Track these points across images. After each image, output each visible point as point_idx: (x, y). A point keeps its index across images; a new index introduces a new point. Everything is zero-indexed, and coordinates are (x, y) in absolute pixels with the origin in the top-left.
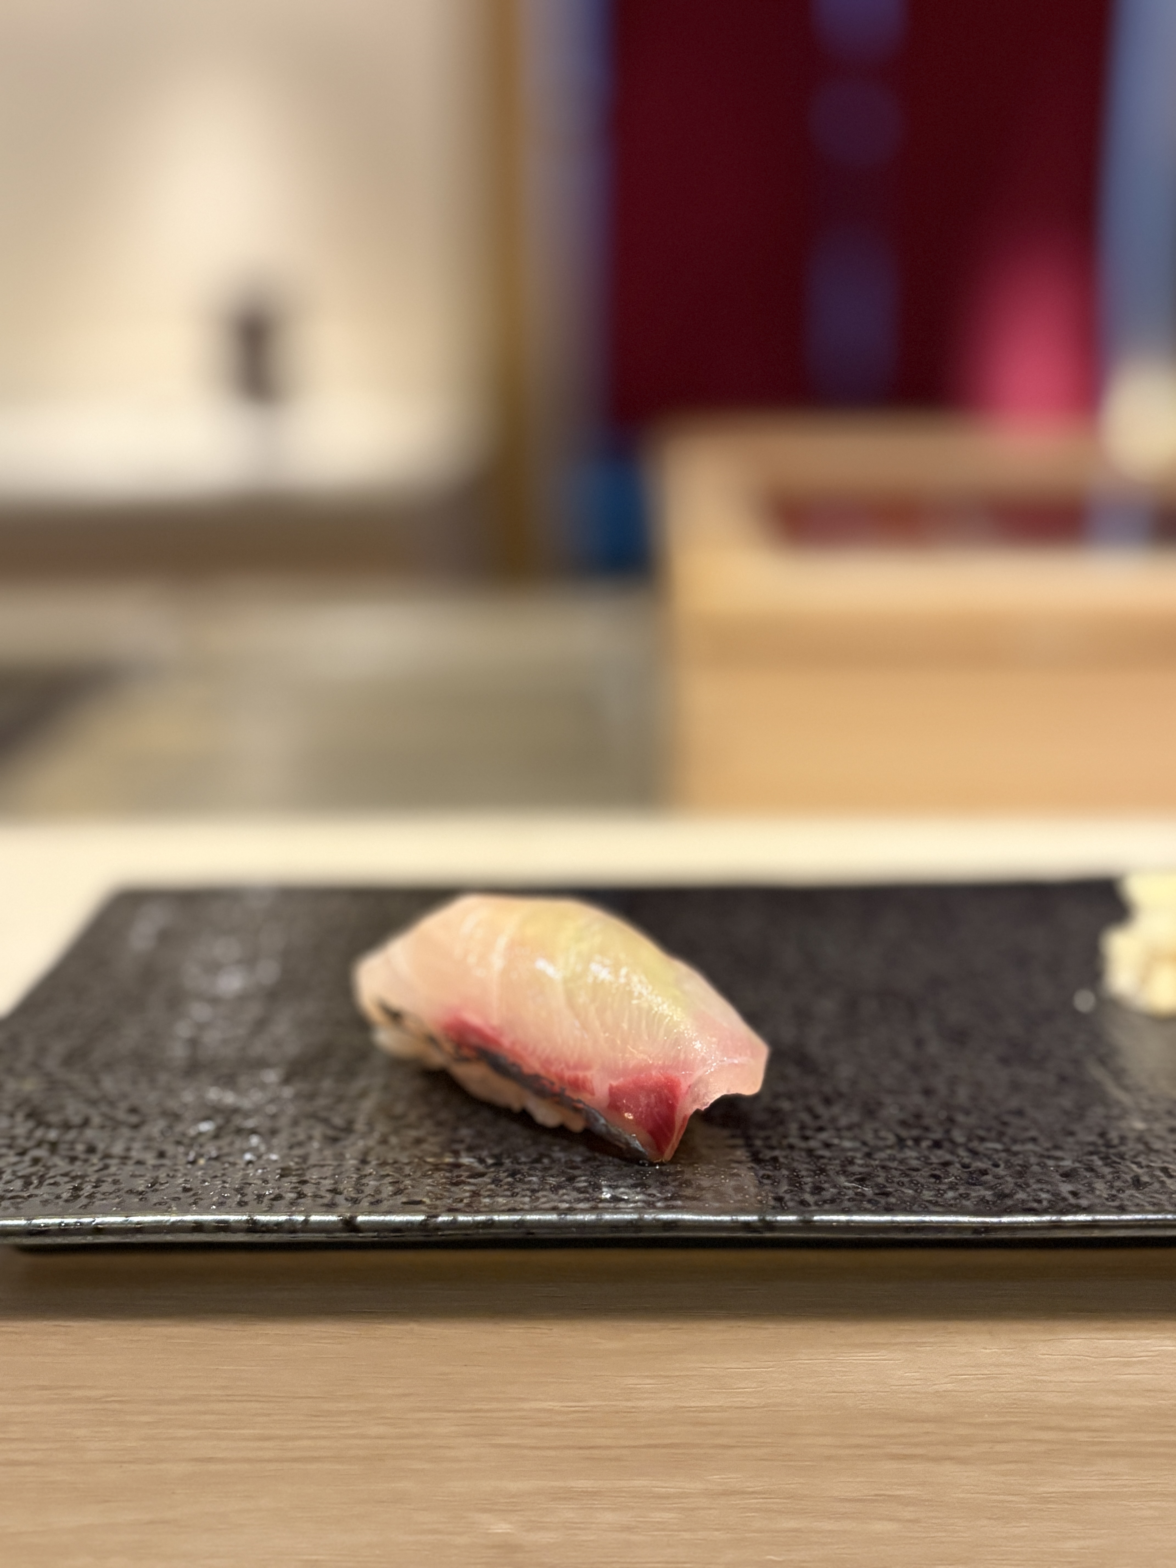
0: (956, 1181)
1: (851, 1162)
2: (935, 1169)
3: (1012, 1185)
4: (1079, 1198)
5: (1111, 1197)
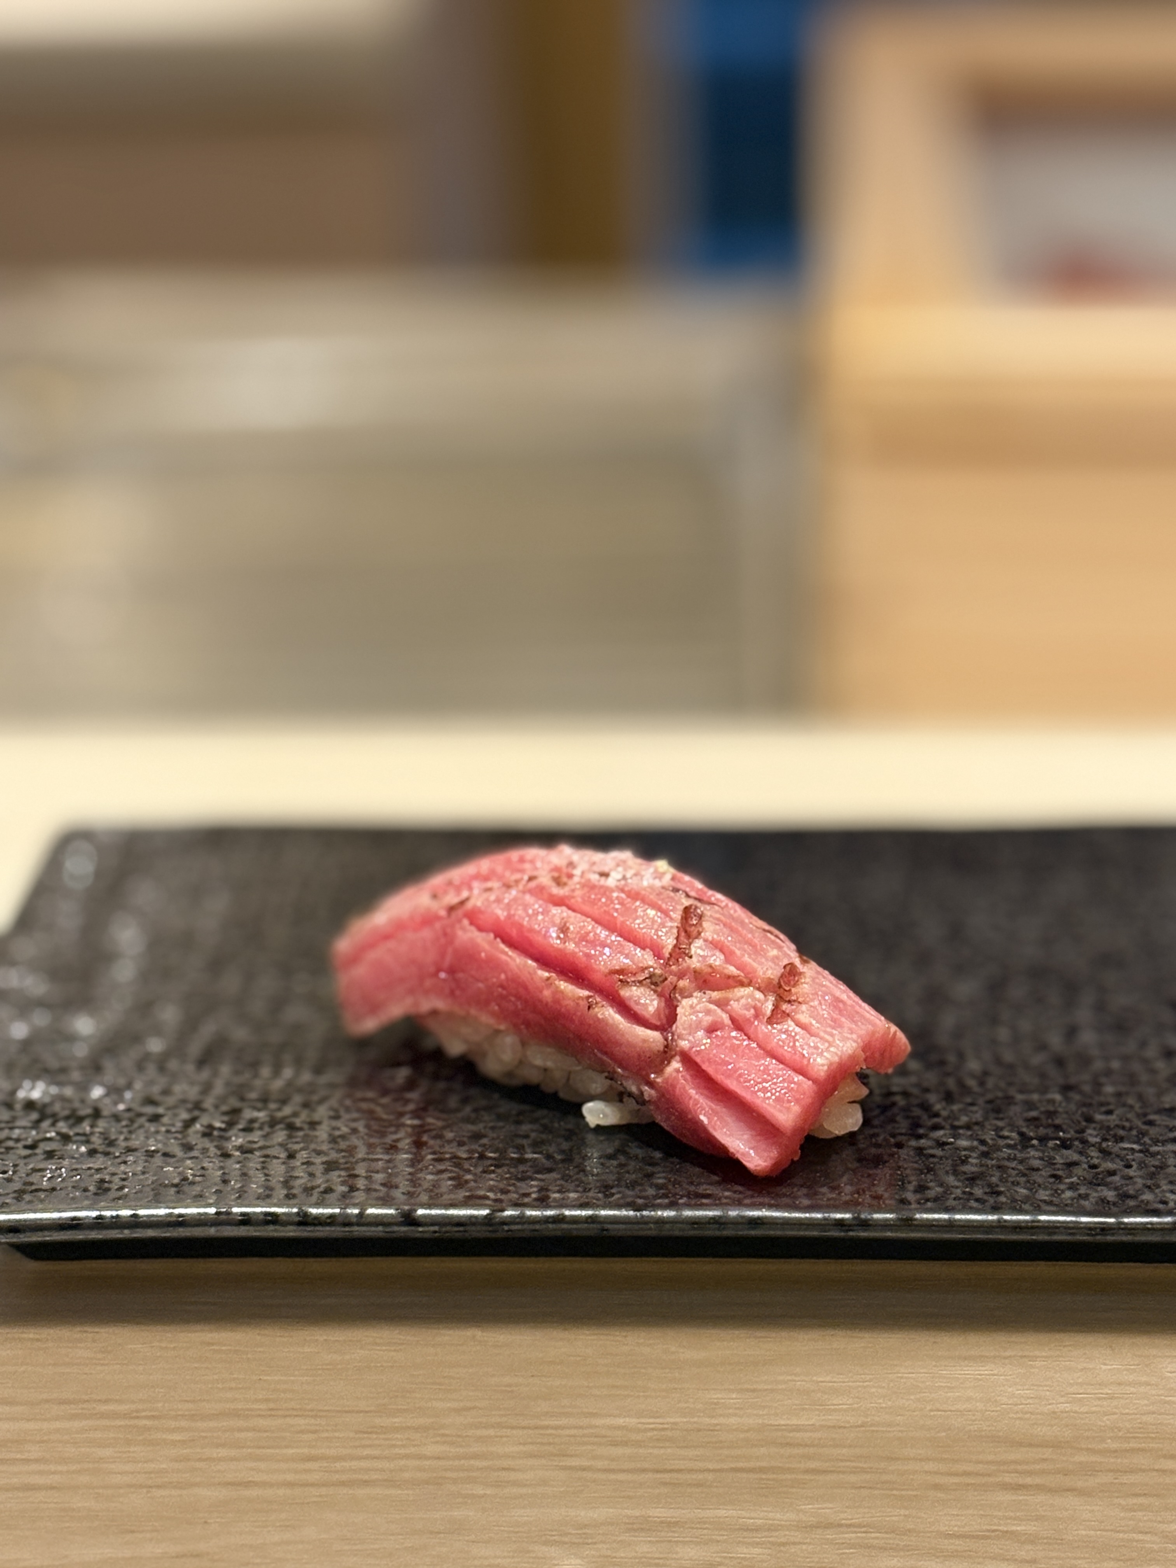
1: (964, 1162)
2: (1058, 1170)
3: (1140, 1186)
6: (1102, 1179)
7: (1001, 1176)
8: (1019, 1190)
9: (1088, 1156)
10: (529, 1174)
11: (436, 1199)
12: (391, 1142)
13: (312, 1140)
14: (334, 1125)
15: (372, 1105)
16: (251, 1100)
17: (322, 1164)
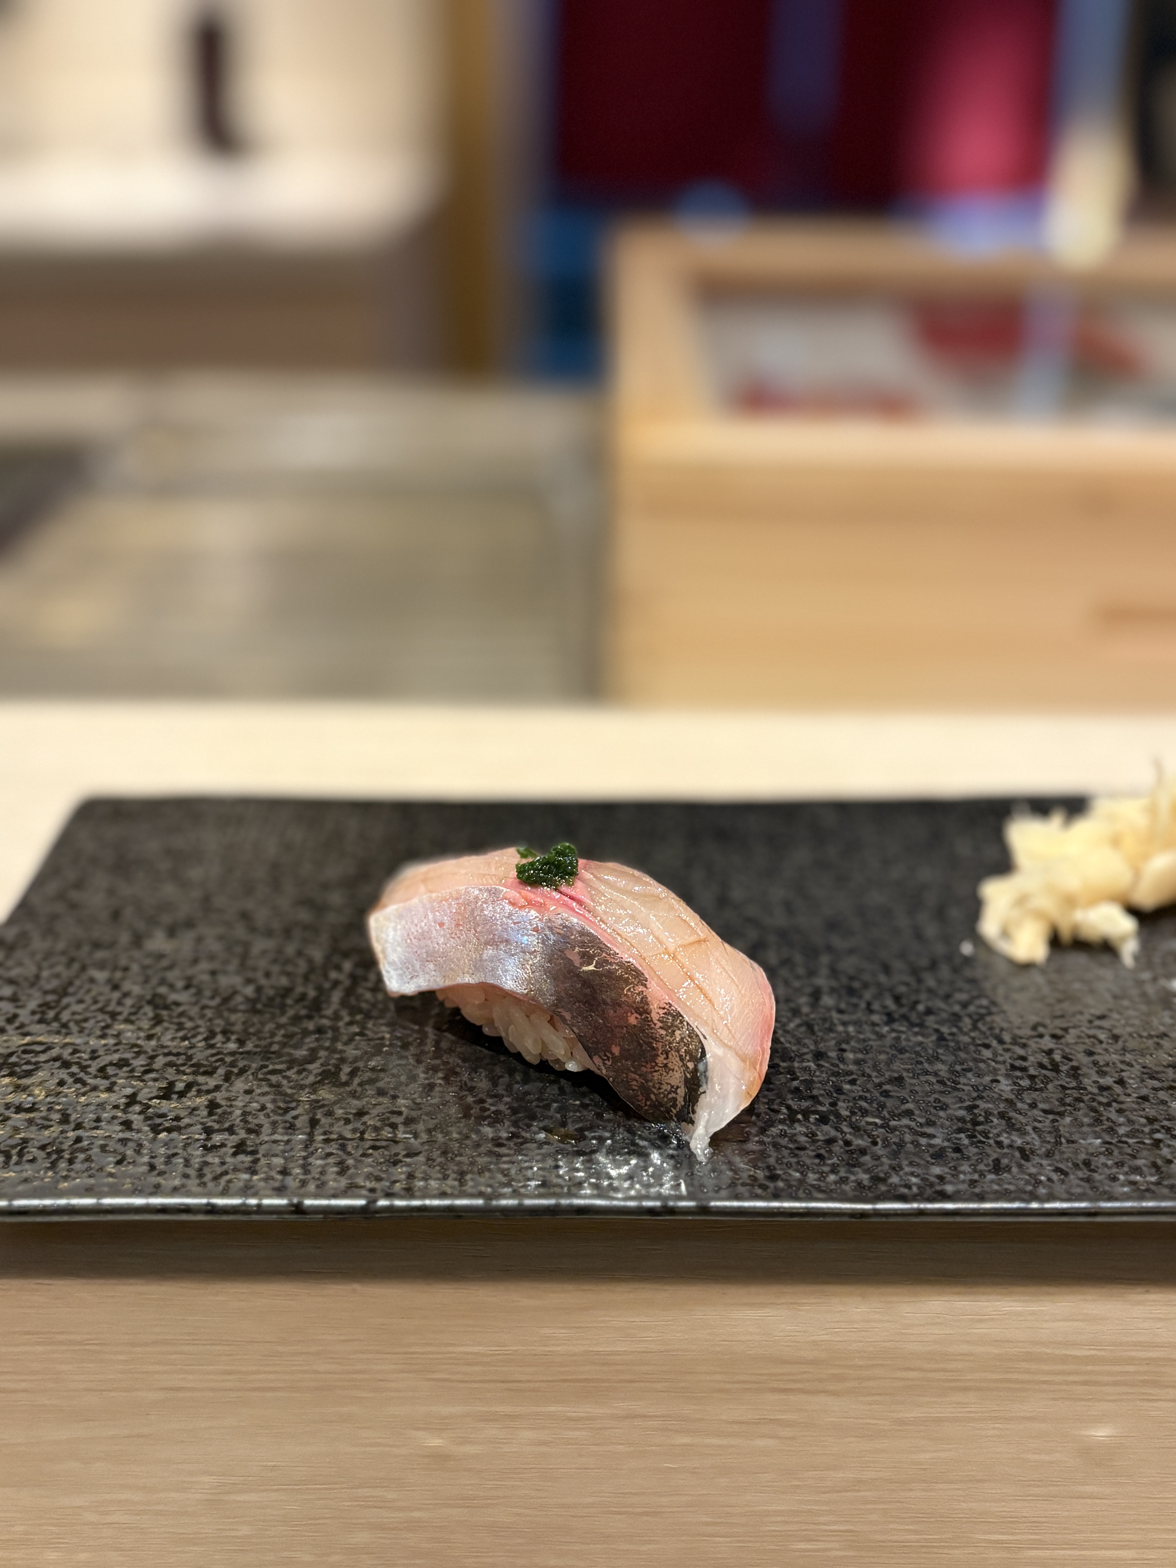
0: (838, 1162)
2: (821, 1148)
3: (886, 1168)
4: (944, 1184)
5: (973, 1183)
6: (857, 1160)
7: (777, 1157)
8: (793, 1173)
9: (842, 1132)
10: (400, 1157)
11: (321, 1190)
12: (291, 1120)
13: (227, 1119)
14: (247, 1100)
15: (280, 1078)
16: (184, 1073)
17: (233, 1147)
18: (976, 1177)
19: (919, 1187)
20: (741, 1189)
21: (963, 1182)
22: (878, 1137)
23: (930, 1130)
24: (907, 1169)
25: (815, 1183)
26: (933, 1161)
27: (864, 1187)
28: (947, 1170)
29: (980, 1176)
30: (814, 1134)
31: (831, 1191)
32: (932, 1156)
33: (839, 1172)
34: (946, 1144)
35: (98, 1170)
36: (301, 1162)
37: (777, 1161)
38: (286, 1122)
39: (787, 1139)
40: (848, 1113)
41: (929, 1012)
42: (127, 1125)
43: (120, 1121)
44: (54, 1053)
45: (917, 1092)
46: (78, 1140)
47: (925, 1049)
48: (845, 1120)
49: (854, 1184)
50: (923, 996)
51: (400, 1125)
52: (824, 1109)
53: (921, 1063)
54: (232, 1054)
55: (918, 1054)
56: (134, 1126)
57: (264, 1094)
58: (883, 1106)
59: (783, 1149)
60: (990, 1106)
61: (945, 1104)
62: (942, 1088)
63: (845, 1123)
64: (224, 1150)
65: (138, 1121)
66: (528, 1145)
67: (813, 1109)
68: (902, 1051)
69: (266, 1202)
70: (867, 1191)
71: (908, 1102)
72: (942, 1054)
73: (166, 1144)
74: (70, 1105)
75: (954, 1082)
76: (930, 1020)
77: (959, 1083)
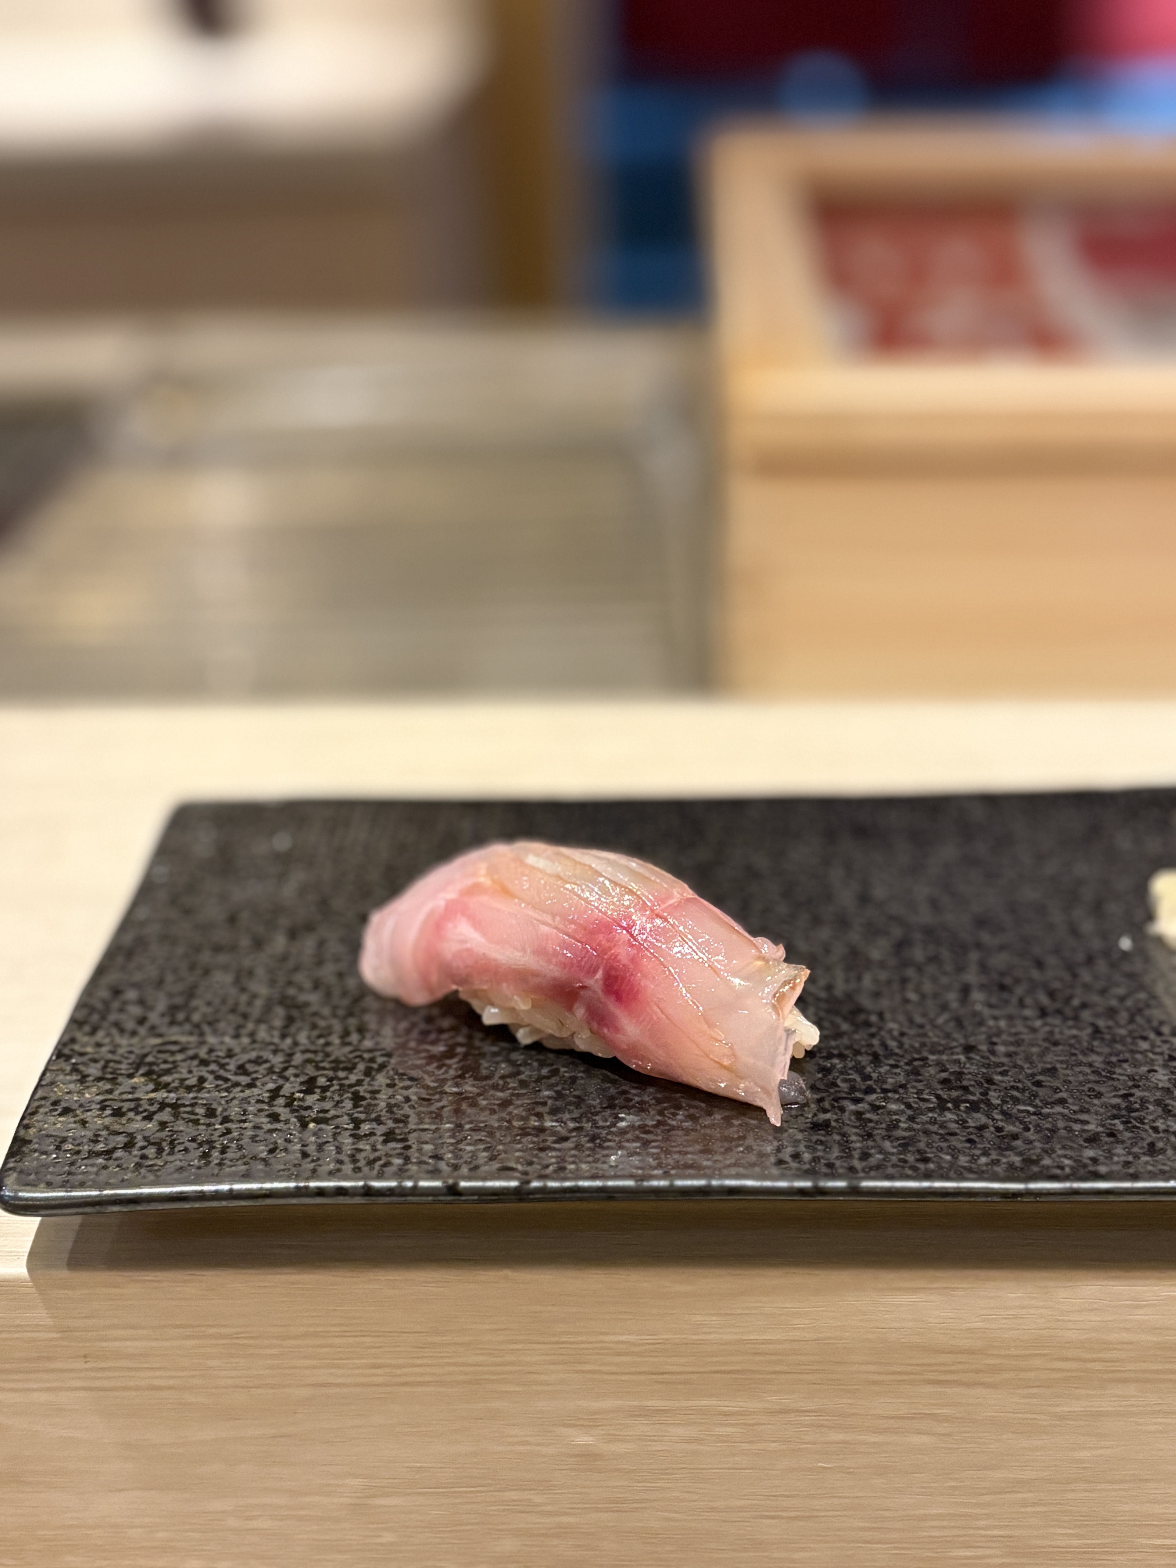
1: (896, 1126)
2: (972, 1133)
3: (1039, 1151)
4: (1098, 1165)
5: (1127, 1164)
6: (1008, 1144)
7: (927, 1142)
8: (943, 1156)
9: (993, 1119)
10: (548, 1143)
11: (474, 1172)
12: (436, 1111)
13: (373, 1110)
14: (391, 1094)
15: (420, 1073)
16: (324, 1069)
17: (382, 1135)
18: (1130, 1158)
19: (1072, 1168)
20: (890, 1170)
21: (1117, 1163)
22: (1030, 1123)
23: (1084, 1117)
24: (1060, 1152)
25: (966, 1164)
26: (1087, 1145)
27: (1016, 1168)
28: (1101, 1153)
29: (1134, 1158)
30: (965, 1122)
31: (983, 1172)
32: (1086, 1140)
33: (990, 1155)
34: (1100, 1129)
35: (251, 1158)
36: (451, 1148)
37: (927, 1146)
38: (431, 1112)
39: (937, 1126)
40: (999, 1102)
41: (1084, 1006)
42: (274, 1117)
43: (267, 1113)
44: (191, 1053)
45: (1070, 1082)
46: (229, 1131)
47: (1079, 1042)
48: (996, 1108)
49: (1006, 1166)
50: (1078, 991)
51: (545, 1115)
52: (975, 1098)
53: (1075, 1055)
54: (370, 1051)
55: (1071, 1046)
56: (282, 1118)
57: (407, 1088)
58: (1036, 1096)
59: (933, 1135)
60: (1146, 1094)
61: (1099, 1093)
62: (1097, 1078)
63: (995, 1111)
64: (373, 1138)
65: (285, 1113)
66: (674, 1132)
67: (964, 1098)
68: (1056, 1044)
69: (423, 1184)
70: (1019, 1173)
71: (1061, 1091)
72: (1097, 1047)
73: (314, 1134)
74: (215, 1100)
75: (1109, 1072)
76: (1086, 1015)
77: (1114, 1073)
